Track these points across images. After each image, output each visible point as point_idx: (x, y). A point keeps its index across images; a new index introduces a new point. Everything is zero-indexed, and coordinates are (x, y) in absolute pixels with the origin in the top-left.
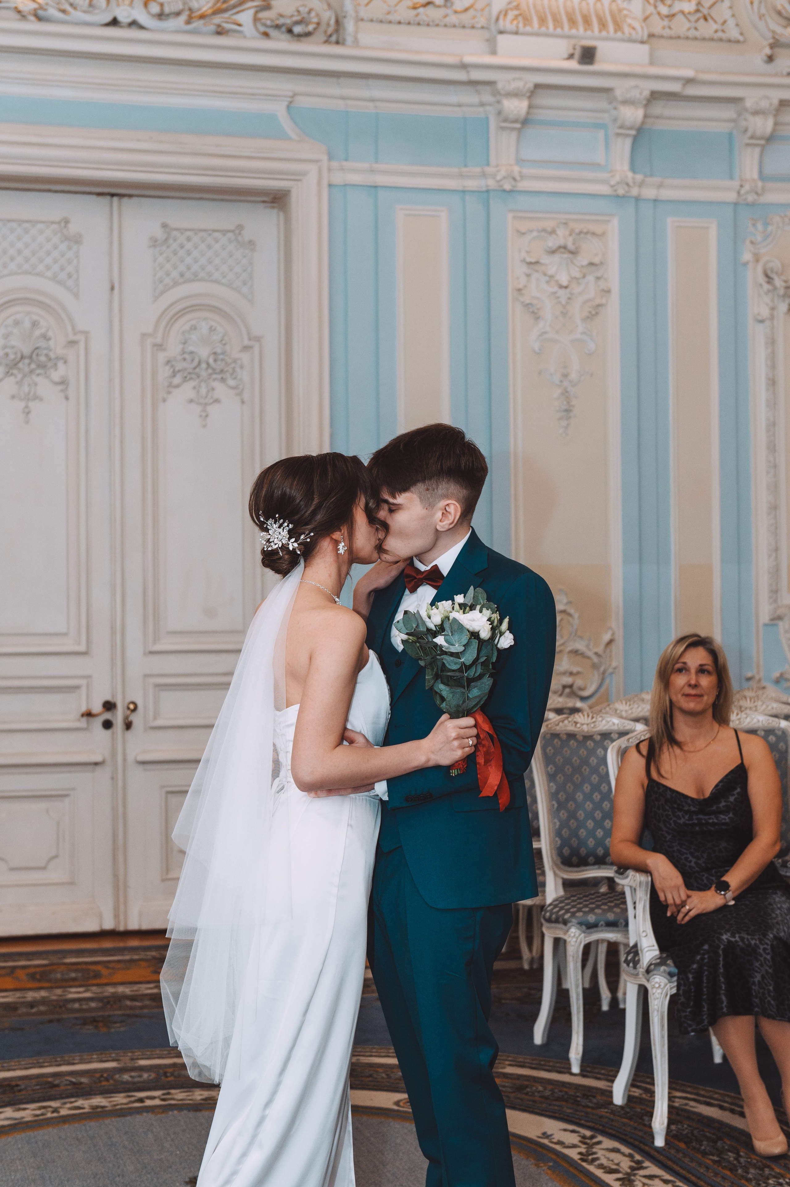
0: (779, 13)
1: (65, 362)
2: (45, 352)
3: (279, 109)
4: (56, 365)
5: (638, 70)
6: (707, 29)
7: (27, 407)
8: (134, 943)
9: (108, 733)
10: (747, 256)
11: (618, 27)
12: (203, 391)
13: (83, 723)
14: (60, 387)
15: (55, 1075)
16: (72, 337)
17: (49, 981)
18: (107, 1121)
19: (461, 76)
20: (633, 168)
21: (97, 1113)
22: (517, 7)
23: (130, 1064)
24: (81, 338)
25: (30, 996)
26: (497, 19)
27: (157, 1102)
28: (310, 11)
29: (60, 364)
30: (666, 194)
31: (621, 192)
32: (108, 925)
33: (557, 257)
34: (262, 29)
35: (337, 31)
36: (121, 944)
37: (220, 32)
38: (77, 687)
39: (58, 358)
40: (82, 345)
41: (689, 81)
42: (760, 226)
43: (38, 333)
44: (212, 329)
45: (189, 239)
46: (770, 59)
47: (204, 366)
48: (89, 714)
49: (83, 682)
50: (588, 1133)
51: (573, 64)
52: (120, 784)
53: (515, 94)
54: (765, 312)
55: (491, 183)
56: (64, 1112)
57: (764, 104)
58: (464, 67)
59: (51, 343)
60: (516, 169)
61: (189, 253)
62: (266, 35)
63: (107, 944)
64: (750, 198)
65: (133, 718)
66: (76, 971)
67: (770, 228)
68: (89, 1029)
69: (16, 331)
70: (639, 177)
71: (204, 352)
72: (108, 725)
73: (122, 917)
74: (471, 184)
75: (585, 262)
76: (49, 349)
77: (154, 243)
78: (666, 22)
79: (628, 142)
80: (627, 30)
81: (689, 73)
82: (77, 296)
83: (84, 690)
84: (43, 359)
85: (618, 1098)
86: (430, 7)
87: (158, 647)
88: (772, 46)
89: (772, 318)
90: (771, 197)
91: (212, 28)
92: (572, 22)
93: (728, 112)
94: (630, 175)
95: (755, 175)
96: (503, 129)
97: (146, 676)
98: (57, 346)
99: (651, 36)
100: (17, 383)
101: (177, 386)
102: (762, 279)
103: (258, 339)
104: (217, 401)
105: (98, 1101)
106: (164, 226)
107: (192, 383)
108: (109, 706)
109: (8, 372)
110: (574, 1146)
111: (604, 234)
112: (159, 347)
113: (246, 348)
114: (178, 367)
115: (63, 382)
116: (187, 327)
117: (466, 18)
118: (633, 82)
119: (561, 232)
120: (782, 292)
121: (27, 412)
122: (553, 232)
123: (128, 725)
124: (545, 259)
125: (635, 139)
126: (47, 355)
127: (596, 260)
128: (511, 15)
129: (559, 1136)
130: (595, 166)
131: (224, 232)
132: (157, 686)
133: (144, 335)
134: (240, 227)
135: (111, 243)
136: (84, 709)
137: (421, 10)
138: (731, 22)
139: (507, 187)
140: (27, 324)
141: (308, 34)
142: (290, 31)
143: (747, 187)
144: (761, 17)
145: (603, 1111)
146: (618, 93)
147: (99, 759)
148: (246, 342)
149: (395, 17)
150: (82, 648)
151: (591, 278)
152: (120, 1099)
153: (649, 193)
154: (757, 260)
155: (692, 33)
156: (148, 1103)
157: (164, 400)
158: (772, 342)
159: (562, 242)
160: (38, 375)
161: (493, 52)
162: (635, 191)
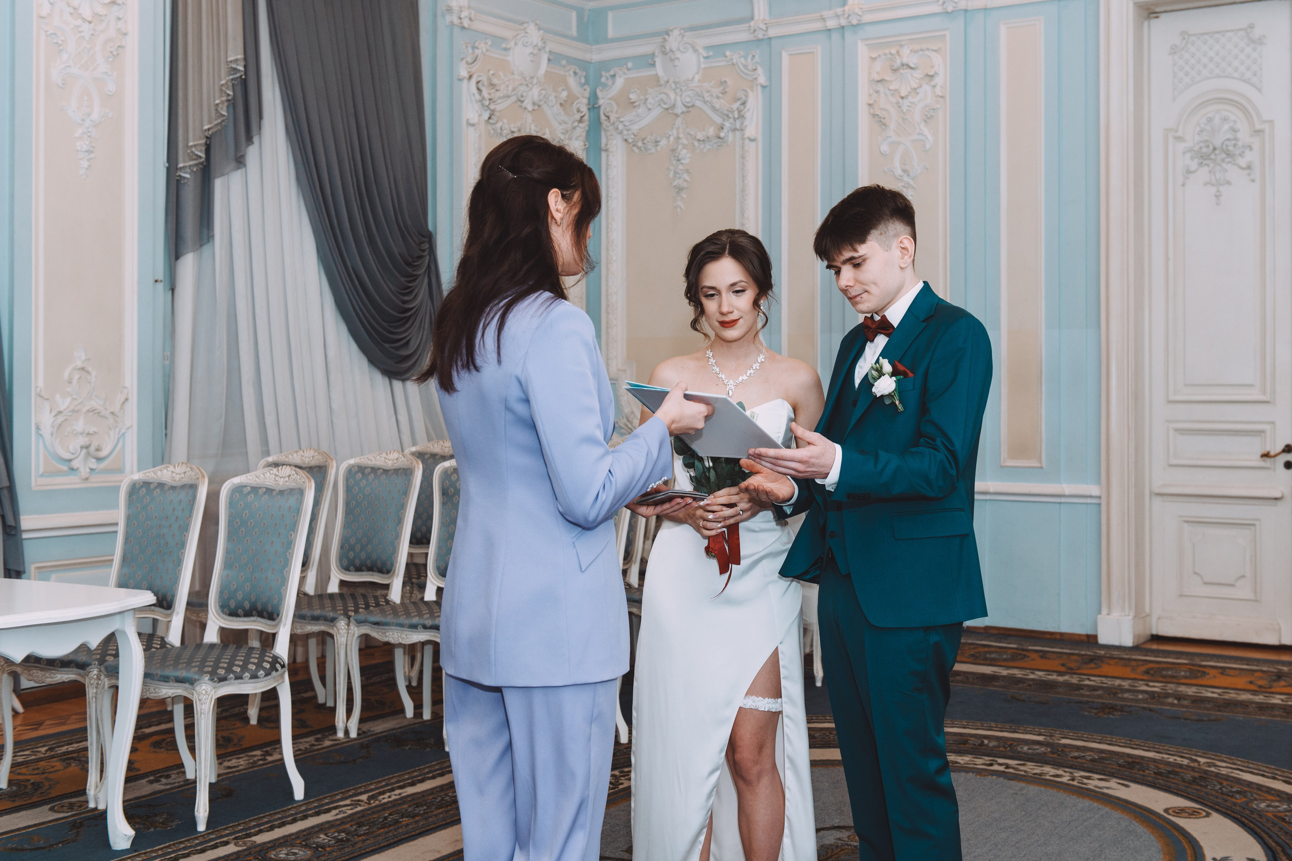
1: (1251, 150)
2: (1234, 142)
4: (1243, 152)
7: (1218, 191)
13: (1266, 462)
14: (1247, 172)
16: (1258, 127)
24: (1266, 127)
29: (1247, 152)
38: (1262, 432)
39: (1244, 147)
40: (1267, 132)
43: (1226, 127)
48: (1266, 455)
49: (1267, 427)
59: (1239, 135)
72: (1286, 464)
76: (1236, 139)
82: (1259, 90)
83: (1267, 434)
84: (1231, 148)
98: (1244, 136)
100: (1210, 172)
109: (1202, 163)
115: (1249, 167)
121: (1218, 196)
126: (1234, 146)
136: (1264, 451)
147: (1278, 495)
150: (1267, 398)
160: (1229, 162)
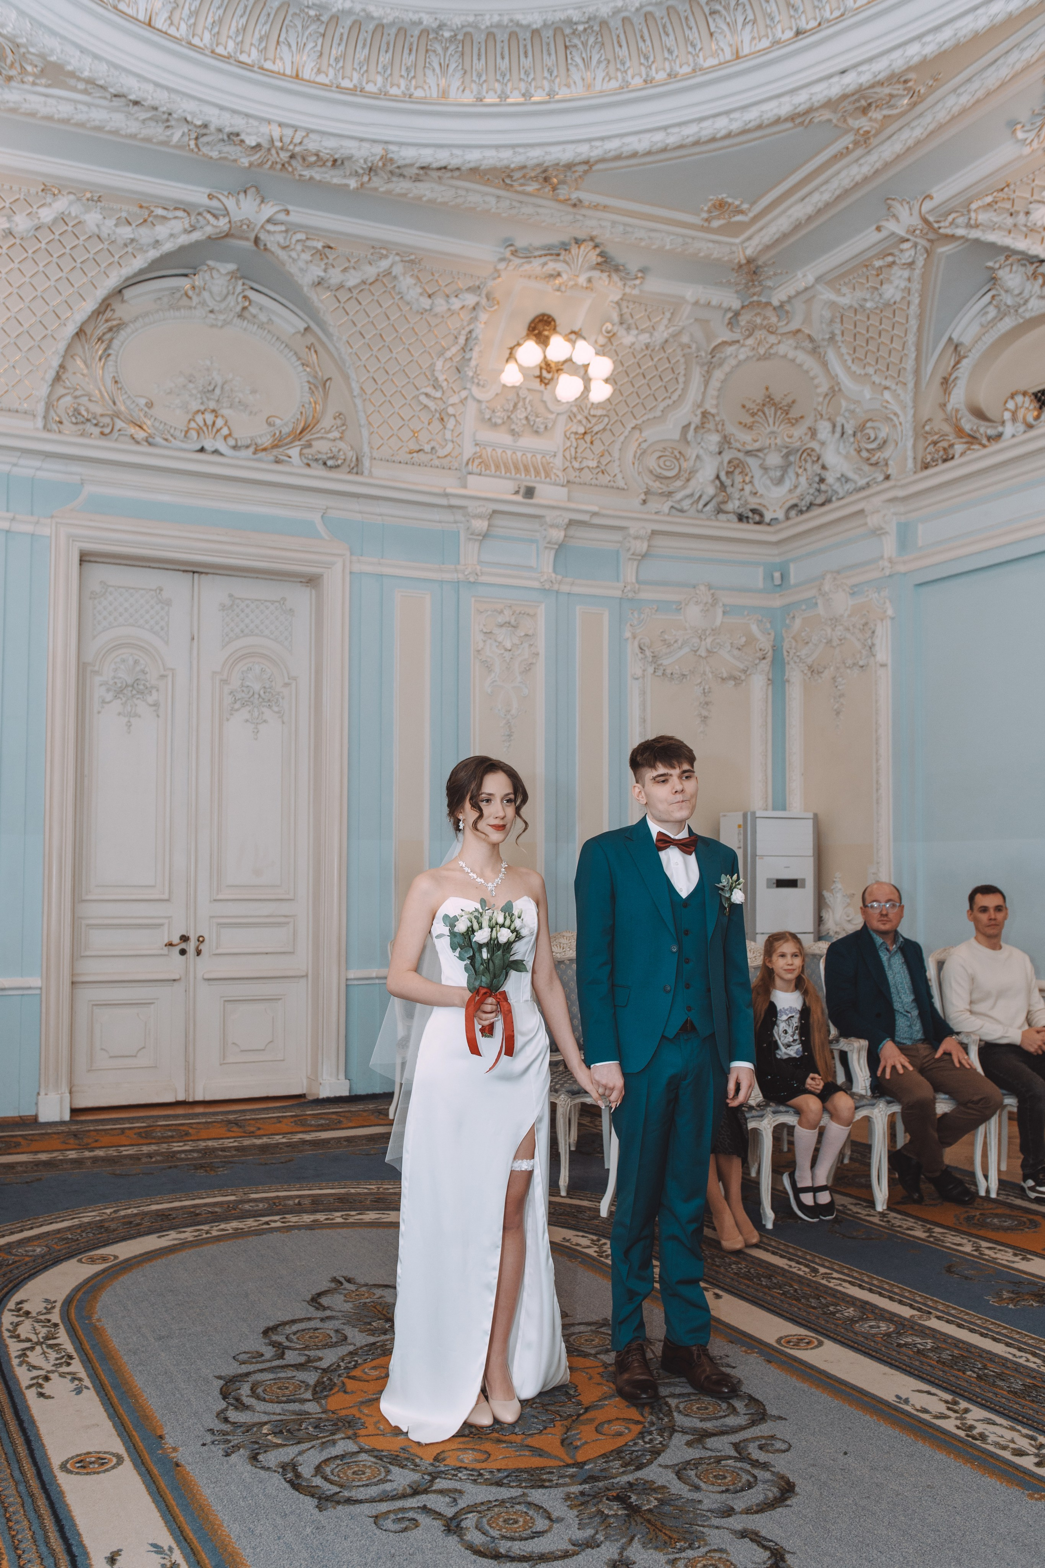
0: (651, 472)
1: (158, 690)
2: (143, 682)
3: (316, 518)
4: (151, 692)
5: (562, 504)
6: (604, 479)
7: (129, 721)
8: (199, 1110)
9: (184, 957)
10: (628, 634)
11: (547, 475)
12: (256, 714)
13: (165, 950)
14: (154, 708)
15: (194, 1206)
16: (162, 672)
17: (154, 1138)
18: (250, 1239)
19: (444, 502)
20: (555, 571)
21: (239, 1234)
22: (480, 457)
23: (245, 1197)
24: (169, 673)
25: (145, 1149)
26: (467, 464)
27: (279, 1224)
28: (339, 451)
29: (154, 691)
30: (576, 590)
31: (547, 587)
32: (181, 1098)
33: (504, 630)
34: (306, 461)
35: (357, 465)
36: (191, 1111)
37: (278, 461)
38: (162, 925)
39: (152, 687)
40: (170, 678)
41: (595, 514)
42: (636, 615)
43: (138, 669)
44: (263, 671)
45: (247, 606)
46: (644, 502)
47: (256, 696)
48: (171, 944)
50: (595, 1238)
51: (519, 498)
52: (191, 994)
53: (479, 516)
54: (639, 673)
55: (461, 576)
56: (215, 1233)
57: (642, 532)
58: (446, 495)
59: (148, 676)
60: (478, 568)
61: (247, 616)
62: (308, 465)
63: (180, 1111)
64: (630, 595)
65: (201, 947)
66: (174, 1130)
67: (642, 616)
68: (201, 1173)
69: (122, 667)
70: (559, 577)
71: (257, 687)
72: (183, 952)
73: (191, 1092)
74: (447, 576)
75: (522, 634)
76: (146, 680)
77: (223, 608)
78: (577, 473)
79: (553, 553)
80: (553, 477)
81: (595, 509)
82: (166, 643)
83: (166, 926)
84: (141, 687)
85: (604, 1213)
86: (421, 453)
87: (220, 897)
88: (646, 493)
89: (643, 677)
90: (643, 595)
91: (272, 458)
92: (517, 470)
93: (617, 536)
94: (553, 575)
95: (634, 580)
96: (470, 539)
97: (211, 917)
98: (152, 678)
99: (568, 482)
100: (123, 704)
101: (237, 710)
102: (637, 650)
103: (295, 679)
104: (265, 721)
105: (235, 1224)
106: (231, 596)
107: (248, 708)
108: (184, 939)
110: (589, 1247)
111: (535, 615)
112: (225, 682)
113: (286, 685)
114: (238, 696)
115: (156, 705)
116: (245, 668)
117: (445, 462)
118: (557, 513)
119: (507, 612)
120: (650, 659)
121: (129, 725)
122: (501, 612)
123: (199, 953)
124: (496, 631)
125: (557, 551)
126: (144, 685)
127: (530, 633)
128: (477, 462)
129: (575, 1240)
130: (531, 568)
131: (273, 602)
132: (219, 924)
133: (214, 673)
134: (284, 599)
135: (192, 606)
136: (166, 941)
137: (415, 455)
138: (619, 476)
139: (472, 579)
140: (131, 662)
141: (338, 466)
142: (325, 464)
143: (629, 588)
144: (639, 473)
145: (596, 1222)
146: (548, 519)
147: (177, 977)
148: (287, 680)
149: (397, 458)
150: (166, 897)
151: (526, 645)
152: (251, 1222)
153: (565, 588)
154: (634, 637)
155: (594, 482)
156: (273, 1225)
157: (228, 720)
158: (643, 693)
159: (507, 619)
160: (138, 699)
161: (465, 486)
162: (556, 587)
